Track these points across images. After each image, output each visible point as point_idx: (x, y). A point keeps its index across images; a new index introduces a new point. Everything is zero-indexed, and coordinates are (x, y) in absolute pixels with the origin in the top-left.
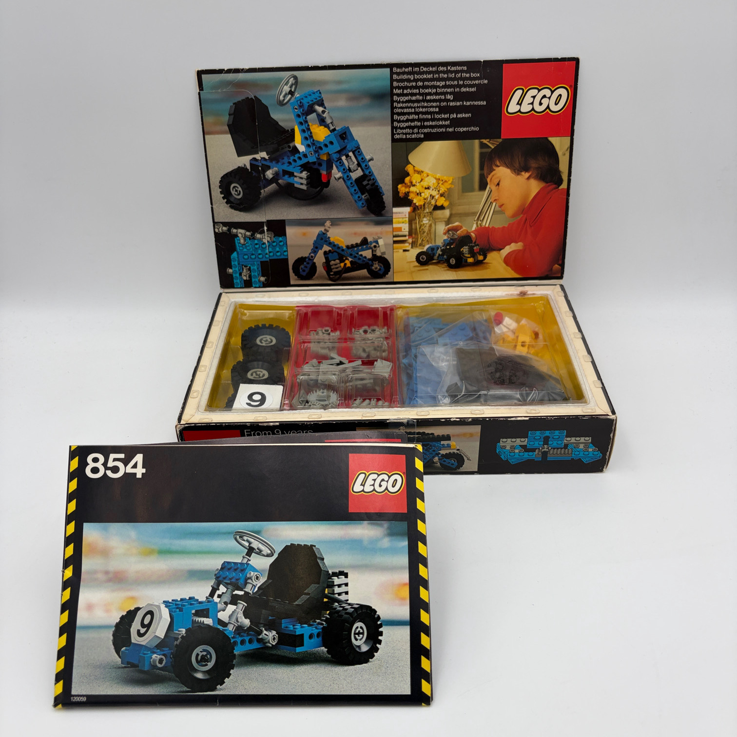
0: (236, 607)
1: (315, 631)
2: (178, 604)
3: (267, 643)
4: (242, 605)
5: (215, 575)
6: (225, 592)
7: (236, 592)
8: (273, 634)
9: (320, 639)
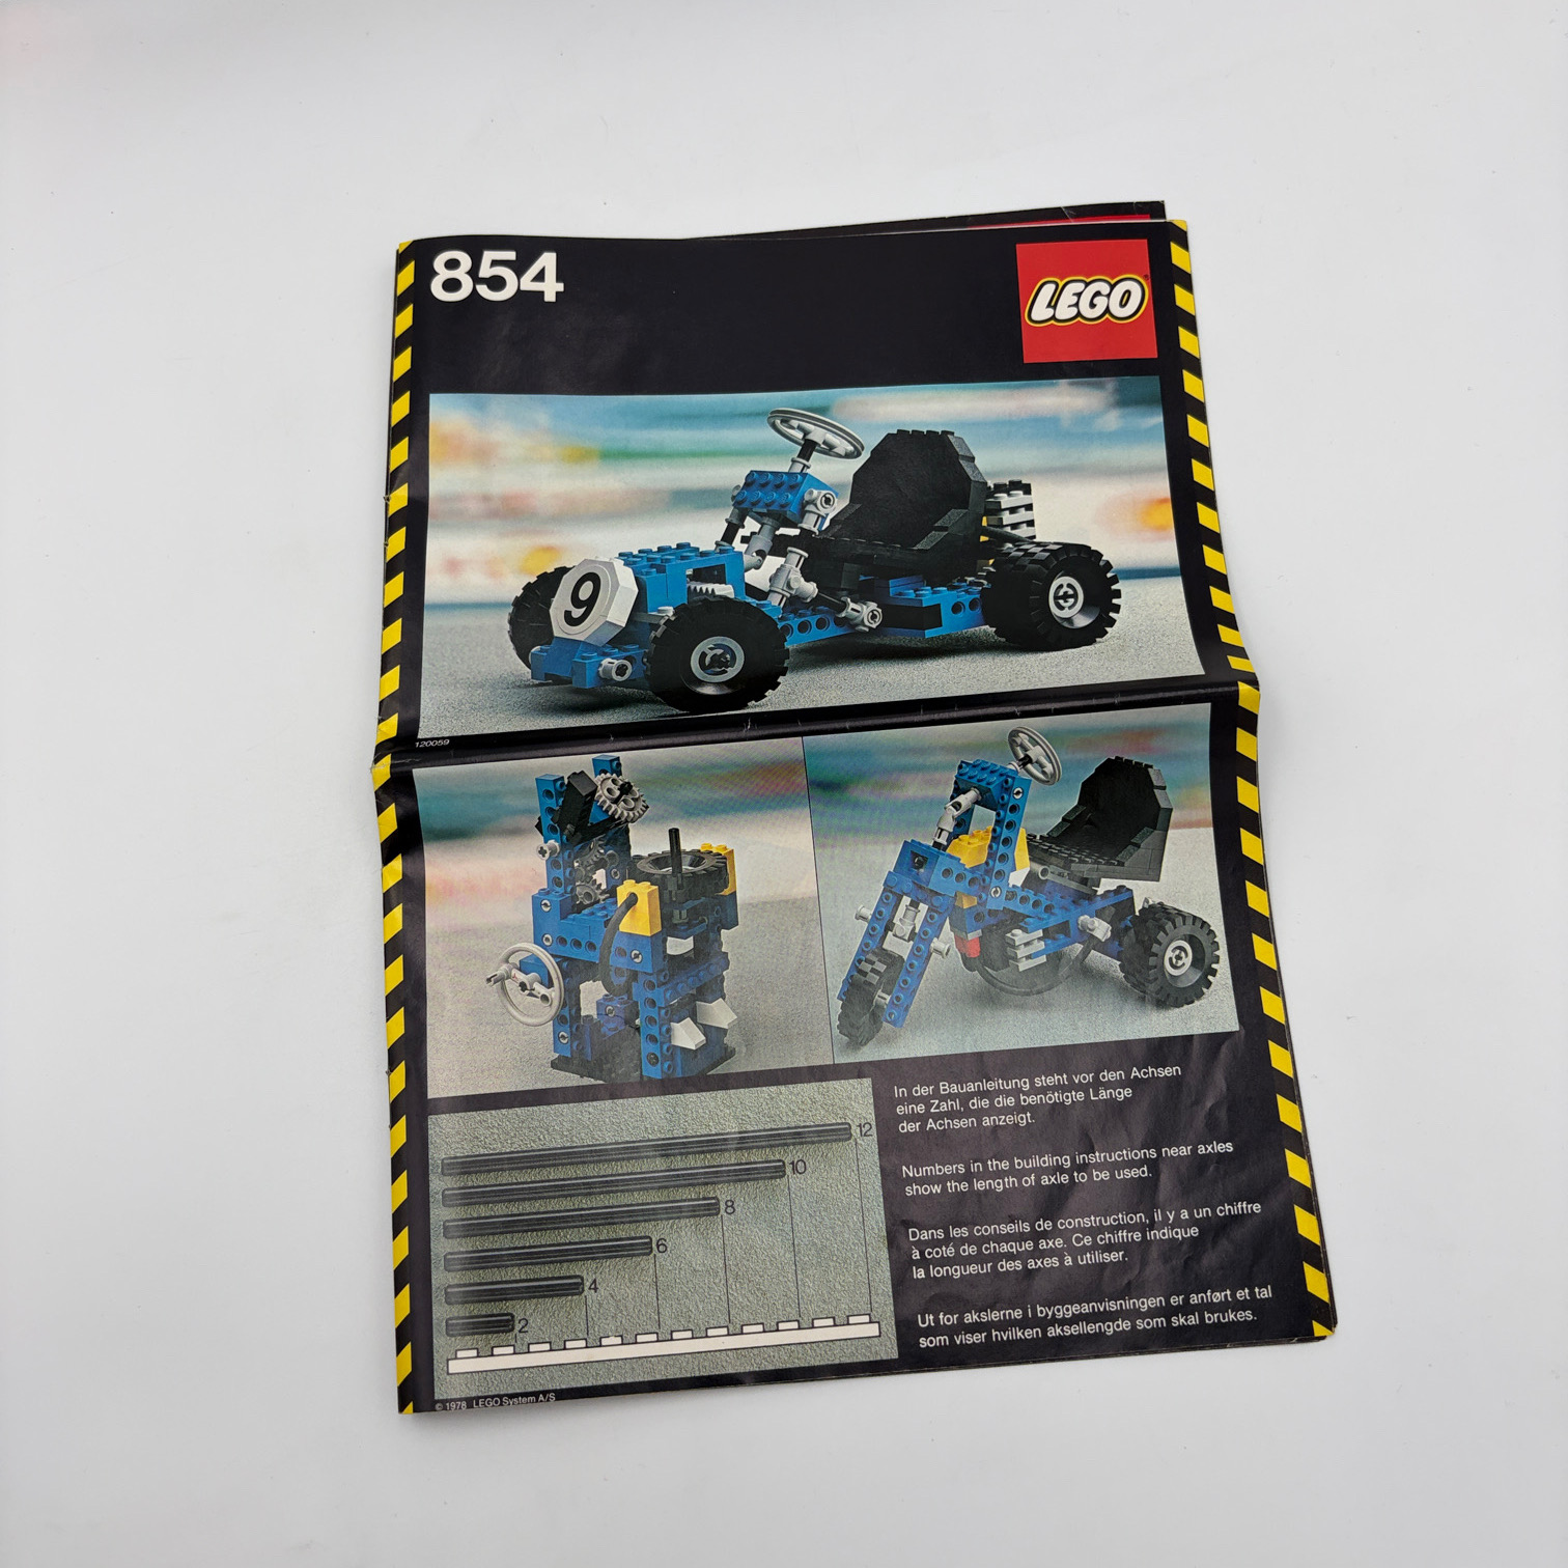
0: (784, 559)
1: (966, 599)
2: (654, 559)
3: (857, 625)
4: (797, 555)
5: (733, 498)
6: (757, 530)
7: (783, 531)
8: (870, 609)
9: (978, 611)
